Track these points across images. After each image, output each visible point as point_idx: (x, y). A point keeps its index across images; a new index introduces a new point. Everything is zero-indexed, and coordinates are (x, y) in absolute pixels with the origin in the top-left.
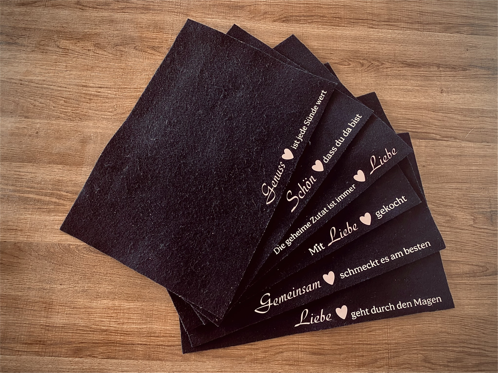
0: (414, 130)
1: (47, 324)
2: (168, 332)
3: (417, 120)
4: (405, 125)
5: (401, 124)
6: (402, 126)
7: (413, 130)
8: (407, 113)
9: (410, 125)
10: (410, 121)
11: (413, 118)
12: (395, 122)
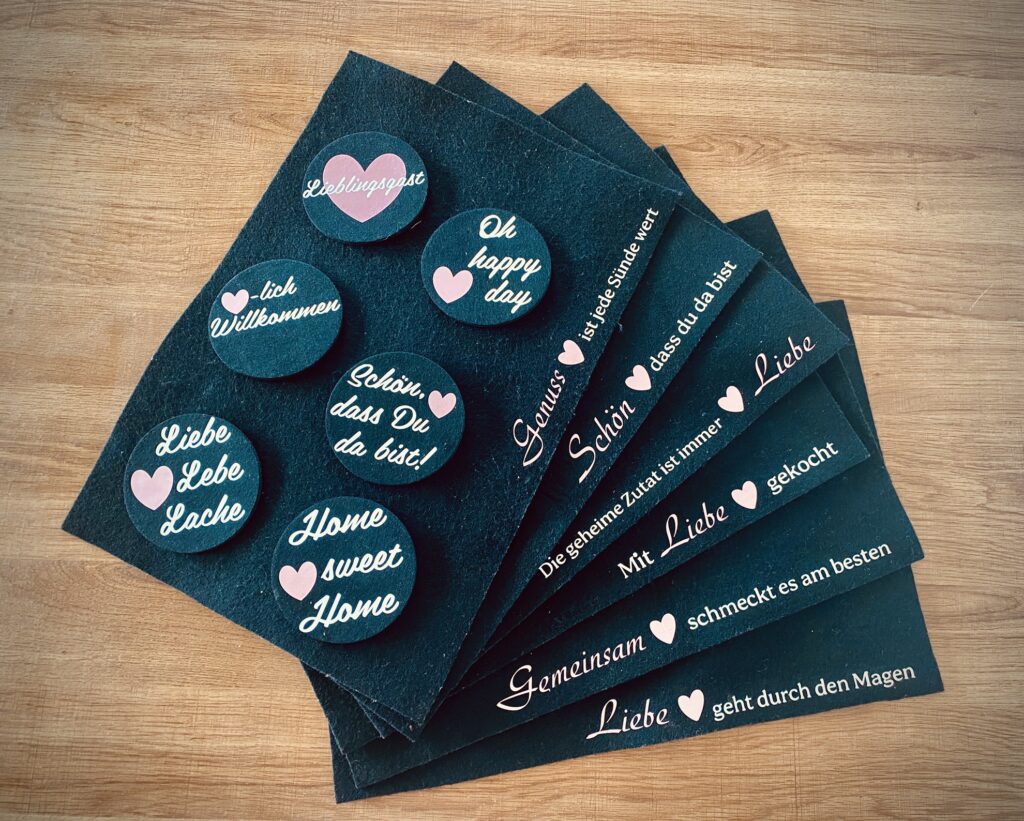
0: (856, 294)
1: (33, 742)
2: (304, 755)
3: (862, 272)
4: (834, 283)
5: (828, 280)
6: (828, 285)
7: (852, 294)
8: (840, 256)
9: (847, 283)
10: (848, 273)
11: (854, 267)
12: (814, 276)
